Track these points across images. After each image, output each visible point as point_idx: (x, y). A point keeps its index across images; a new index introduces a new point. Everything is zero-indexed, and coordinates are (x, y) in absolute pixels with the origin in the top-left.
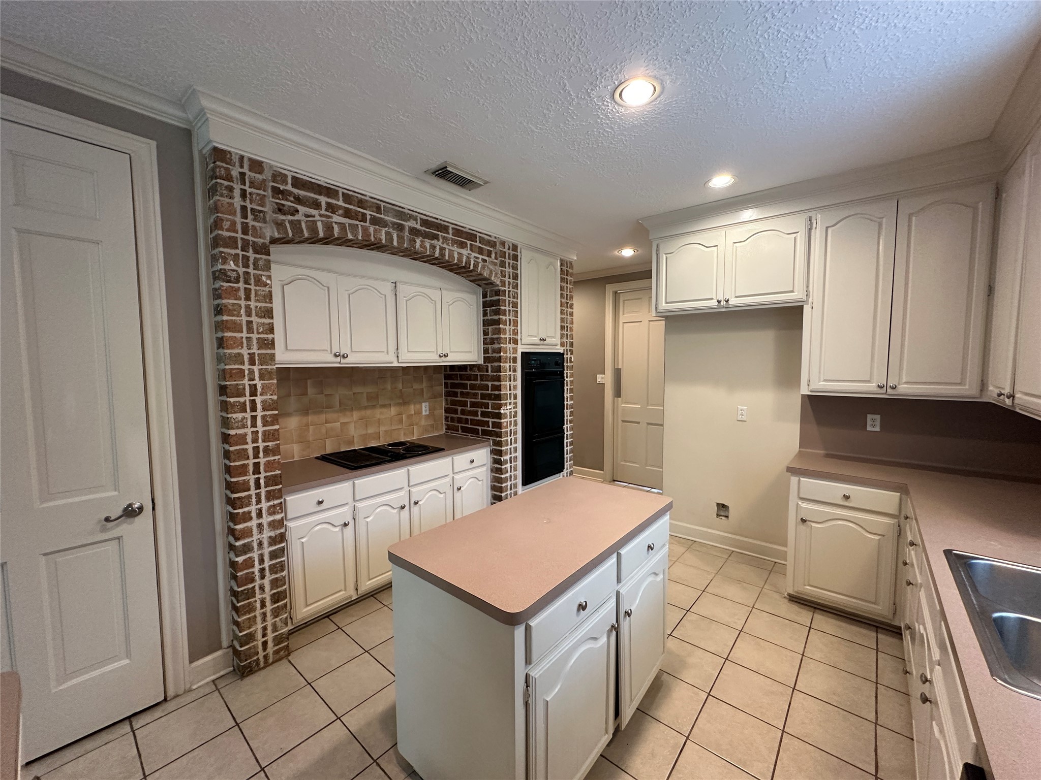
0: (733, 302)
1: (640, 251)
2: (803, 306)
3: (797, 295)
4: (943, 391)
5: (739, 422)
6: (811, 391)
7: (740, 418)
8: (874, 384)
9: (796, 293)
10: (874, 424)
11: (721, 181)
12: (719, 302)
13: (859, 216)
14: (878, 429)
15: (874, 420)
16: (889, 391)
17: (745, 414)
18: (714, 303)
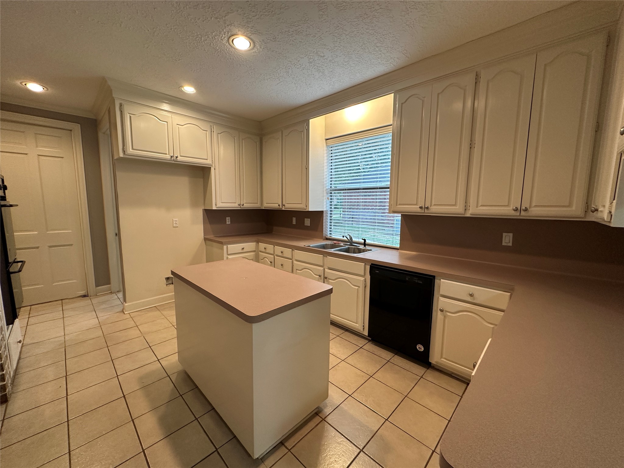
0: (180, 158)
1: (50, 91)
2: (211, 167)
3: (209, 162)
4: (254, 206)
5: (174, 228)
6: (217, 208)
7: (175, 225)
8: (237, 204)
9: (208, 161)
10: (228, 221)
11: (189, 89)
12: (172, 157)
13: (227, 132)
14: (230, 223)
15: (228, 219)
16: (241, 206)
17: (178, 223)
18: (168, 157)
